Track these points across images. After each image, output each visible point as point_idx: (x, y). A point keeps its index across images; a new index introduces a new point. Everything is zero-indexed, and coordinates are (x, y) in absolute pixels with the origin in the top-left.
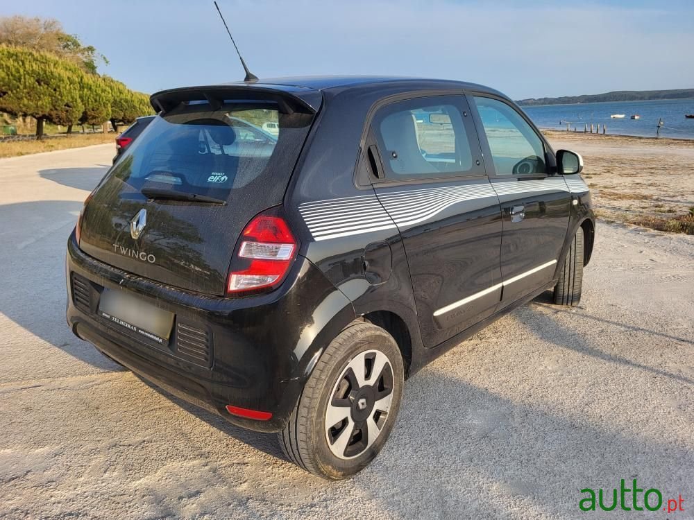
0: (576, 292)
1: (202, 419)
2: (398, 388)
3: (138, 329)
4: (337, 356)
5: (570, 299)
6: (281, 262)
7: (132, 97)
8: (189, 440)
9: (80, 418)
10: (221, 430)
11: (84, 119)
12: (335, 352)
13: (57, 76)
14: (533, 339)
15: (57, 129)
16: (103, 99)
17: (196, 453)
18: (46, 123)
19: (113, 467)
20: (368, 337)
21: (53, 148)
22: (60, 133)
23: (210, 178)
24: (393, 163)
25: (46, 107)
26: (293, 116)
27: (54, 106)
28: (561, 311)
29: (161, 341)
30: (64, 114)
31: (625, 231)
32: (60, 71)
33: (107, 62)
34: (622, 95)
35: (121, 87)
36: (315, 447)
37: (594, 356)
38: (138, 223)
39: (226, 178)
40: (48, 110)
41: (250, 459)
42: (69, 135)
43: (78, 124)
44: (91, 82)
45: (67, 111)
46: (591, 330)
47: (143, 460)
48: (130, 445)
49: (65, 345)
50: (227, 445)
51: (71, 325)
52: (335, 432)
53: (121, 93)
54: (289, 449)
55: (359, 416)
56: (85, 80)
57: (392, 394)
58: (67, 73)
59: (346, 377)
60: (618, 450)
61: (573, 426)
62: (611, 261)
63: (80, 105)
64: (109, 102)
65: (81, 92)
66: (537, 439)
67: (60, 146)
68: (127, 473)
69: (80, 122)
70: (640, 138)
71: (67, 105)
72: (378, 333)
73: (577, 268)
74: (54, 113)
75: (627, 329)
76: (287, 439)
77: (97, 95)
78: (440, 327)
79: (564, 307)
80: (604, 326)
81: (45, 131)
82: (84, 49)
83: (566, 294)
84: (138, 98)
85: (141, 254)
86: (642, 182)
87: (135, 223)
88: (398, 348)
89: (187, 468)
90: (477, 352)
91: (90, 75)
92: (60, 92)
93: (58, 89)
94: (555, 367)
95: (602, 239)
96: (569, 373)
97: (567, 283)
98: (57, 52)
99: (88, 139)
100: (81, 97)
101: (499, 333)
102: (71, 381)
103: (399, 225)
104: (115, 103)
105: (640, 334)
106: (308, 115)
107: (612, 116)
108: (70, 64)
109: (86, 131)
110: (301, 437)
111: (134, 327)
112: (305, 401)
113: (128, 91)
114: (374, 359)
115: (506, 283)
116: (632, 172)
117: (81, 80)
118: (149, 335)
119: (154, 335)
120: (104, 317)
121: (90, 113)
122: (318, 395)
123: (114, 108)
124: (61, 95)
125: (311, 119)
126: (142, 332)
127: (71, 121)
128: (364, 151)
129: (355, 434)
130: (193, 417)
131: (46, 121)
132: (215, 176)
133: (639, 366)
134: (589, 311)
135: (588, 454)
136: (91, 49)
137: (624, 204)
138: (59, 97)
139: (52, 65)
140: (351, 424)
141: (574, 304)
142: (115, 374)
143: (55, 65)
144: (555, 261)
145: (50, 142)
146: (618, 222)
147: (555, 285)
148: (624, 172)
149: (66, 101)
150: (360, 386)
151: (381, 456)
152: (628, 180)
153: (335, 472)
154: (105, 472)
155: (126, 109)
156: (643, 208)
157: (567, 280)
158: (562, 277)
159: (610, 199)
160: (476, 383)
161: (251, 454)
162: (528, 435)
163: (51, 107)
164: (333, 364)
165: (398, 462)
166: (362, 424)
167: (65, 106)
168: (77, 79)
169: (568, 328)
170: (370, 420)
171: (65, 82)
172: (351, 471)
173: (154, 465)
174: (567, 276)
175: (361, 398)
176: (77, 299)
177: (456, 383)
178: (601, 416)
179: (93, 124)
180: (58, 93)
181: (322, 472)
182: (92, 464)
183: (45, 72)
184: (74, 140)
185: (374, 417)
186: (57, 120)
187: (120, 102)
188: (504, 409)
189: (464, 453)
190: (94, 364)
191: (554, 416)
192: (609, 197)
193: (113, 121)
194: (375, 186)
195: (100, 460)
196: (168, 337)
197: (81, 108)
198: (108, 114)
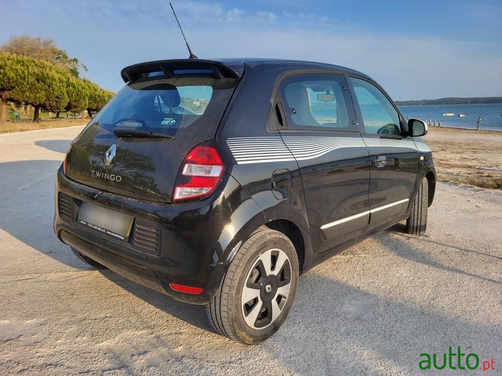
0: (423, 223)
1: (149, 303)
2: (294, 280)
3: (106, 230)
4: (251, 250)
5: (419, 229)
6: (213, 179)
7: (103, 94)
8: (140, 317)
9: (60, 301)
10: (163, 310)
11: (69, 108)
12: (250, 247)
13: (51, 76)
14: (392, 255)
15: (49, 115)
16: (83, 94)
17: (145, 325)
18: (41, 111)
19: (83, 334)
20: (274, 238)
21: (45, 127)
22: (51, 118)
23: (163, 122)
24: (293, 117)
25: (42, 98)
26: (223, 80)
27: (48, 98)
28: (412, 238)
29: (123, 238)
30: (54, 104)
31: (456, 187)
32: (53, 73)
33: (87, 70)
34: (452, 101)
35: (96, 87)
36: (234, 316)
37: (437, 268)
38: (110, 154)
39: (175, 122)
40: (43, 100)
41: (184, 330)
42: (57, 119)
43: (64, 112)
44: (75, 82)
45: (57, 102)
46: (435, 252)
47: (105, 329)
48: (96, 319)
49: (50, 252)
50: (168, 321)
51: (57, 232)
52: (249, 308)
53: (95, 90)
54: (215, 319)
55: (266, 298)
56: (71, 80)
57: (290, 284)
58: (58, 75)
59: (257, 267)
60: (457, 330)
61: (423, 313)
62: (447, 206)
63: (67, 97)
64: (87, 96)
65: (67, 89)
66: (396, 321)
67: (50, 126)
68: (94, 338)
69: (65, 110)
70: (465, 129)
71: (57, 97)
72: (281, 237)
73: (423, 206)
74: (47, 103)
75: (460, 251)
76: (213, 311)
77: (78, 91)
78: (325, 239)
79: (414, 236)
80: (444, 248)
81: (40, 116)
82: (71, 60)
83: (415, 225)
84: (107, 95)
85: (111, 176)
86: (467, 157)
87: (107, 154)
88: (295, 249)
89: (138, 335)
90: (351, 263)
91: (74, 77)
92: (53, 88)
93: (51, 86)
94: (408, 274)
95: (440, 192)
96: (419, 278)
97: (416, 217)
98: (52, 62)
99: (71, 122)
100: (67, 92)
101: (367, 251)
102: (53, 276)
103: (297, 159)
104: (91, 97)
105: (470, 254)
106: (234, 80)
107: (444, 115)
108: (61, 69)
109: (69, 117)
110: (224, 308)
111: (103, 229)
112: (227, 281)
113: (101, 89)
114: (278, 255)
115: (373, 211)
116: (460, 150)
117: (68, 80)
118: (114, 235)
119: (118, 235)
120: (82, 224)
121: (74, 104)
122: (237, 278)
123: (90, 101)
124: (53, 90)
125: (237, 81)
126: (110, 233)
127: (59, 109)
128: (273, 106)
129: (263, 311)
130: (143, 301)
131: (41, 109)
132: (166, 120)
133: (470, 275)
134: (433, 238)
135: (435, 332)
136: (75, 60)
137: (455, 171)
138: (52, 92)
139: (48, 69)
140: (260, 303)
141: (422, 233)
142: (86, 272)
143: (50, 69)
144: (407, 200)
145: (43, 123)
146: (452, 181)
147: (407, 218)
148: (454, 151)
149: (56, 94)
150: (267, 275)
151: (282, 330)
152: (458, 156)
153: (248, 338)
154: (77, 337)
155: (99, 102)
156: (469, 174)
157: (416, 214)
158: (413, 212)
159: (445, 168)
160: (350, 283)
161: (185, 327)
162: (390, 318)
163: (46, 98)
164: (248, 256)
165: (294, 334)
166: (268, 303)
167: (56, 98)
168: (65, 79)
169: (417, 249)
170: (274, 302)
171: (57, 81)
172: (260, 339)
173: (114, 333)
174: (416, 212)
175: (268, 284)
176: (62, 212)
177: (336, 283)
178: (443, 307)
179: (75, 112)
180: (51, 89)
181: (238, 337)
182: (68, 331)
183: (43, 73)
184: (60, 122)
185: (277, 300)
186: (49, 108)
187: (95, 97)
188: (372, 300)
189: (343, 329)
190: (71, 265)
191: (409, 306)
192: (444, 166)
193: (89, 110)
194: (280, 131)
195: (74, 328)
196: (128, 235)
197: (67, 100)
198: (85, 105)
